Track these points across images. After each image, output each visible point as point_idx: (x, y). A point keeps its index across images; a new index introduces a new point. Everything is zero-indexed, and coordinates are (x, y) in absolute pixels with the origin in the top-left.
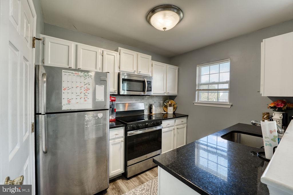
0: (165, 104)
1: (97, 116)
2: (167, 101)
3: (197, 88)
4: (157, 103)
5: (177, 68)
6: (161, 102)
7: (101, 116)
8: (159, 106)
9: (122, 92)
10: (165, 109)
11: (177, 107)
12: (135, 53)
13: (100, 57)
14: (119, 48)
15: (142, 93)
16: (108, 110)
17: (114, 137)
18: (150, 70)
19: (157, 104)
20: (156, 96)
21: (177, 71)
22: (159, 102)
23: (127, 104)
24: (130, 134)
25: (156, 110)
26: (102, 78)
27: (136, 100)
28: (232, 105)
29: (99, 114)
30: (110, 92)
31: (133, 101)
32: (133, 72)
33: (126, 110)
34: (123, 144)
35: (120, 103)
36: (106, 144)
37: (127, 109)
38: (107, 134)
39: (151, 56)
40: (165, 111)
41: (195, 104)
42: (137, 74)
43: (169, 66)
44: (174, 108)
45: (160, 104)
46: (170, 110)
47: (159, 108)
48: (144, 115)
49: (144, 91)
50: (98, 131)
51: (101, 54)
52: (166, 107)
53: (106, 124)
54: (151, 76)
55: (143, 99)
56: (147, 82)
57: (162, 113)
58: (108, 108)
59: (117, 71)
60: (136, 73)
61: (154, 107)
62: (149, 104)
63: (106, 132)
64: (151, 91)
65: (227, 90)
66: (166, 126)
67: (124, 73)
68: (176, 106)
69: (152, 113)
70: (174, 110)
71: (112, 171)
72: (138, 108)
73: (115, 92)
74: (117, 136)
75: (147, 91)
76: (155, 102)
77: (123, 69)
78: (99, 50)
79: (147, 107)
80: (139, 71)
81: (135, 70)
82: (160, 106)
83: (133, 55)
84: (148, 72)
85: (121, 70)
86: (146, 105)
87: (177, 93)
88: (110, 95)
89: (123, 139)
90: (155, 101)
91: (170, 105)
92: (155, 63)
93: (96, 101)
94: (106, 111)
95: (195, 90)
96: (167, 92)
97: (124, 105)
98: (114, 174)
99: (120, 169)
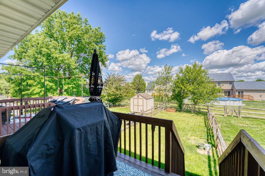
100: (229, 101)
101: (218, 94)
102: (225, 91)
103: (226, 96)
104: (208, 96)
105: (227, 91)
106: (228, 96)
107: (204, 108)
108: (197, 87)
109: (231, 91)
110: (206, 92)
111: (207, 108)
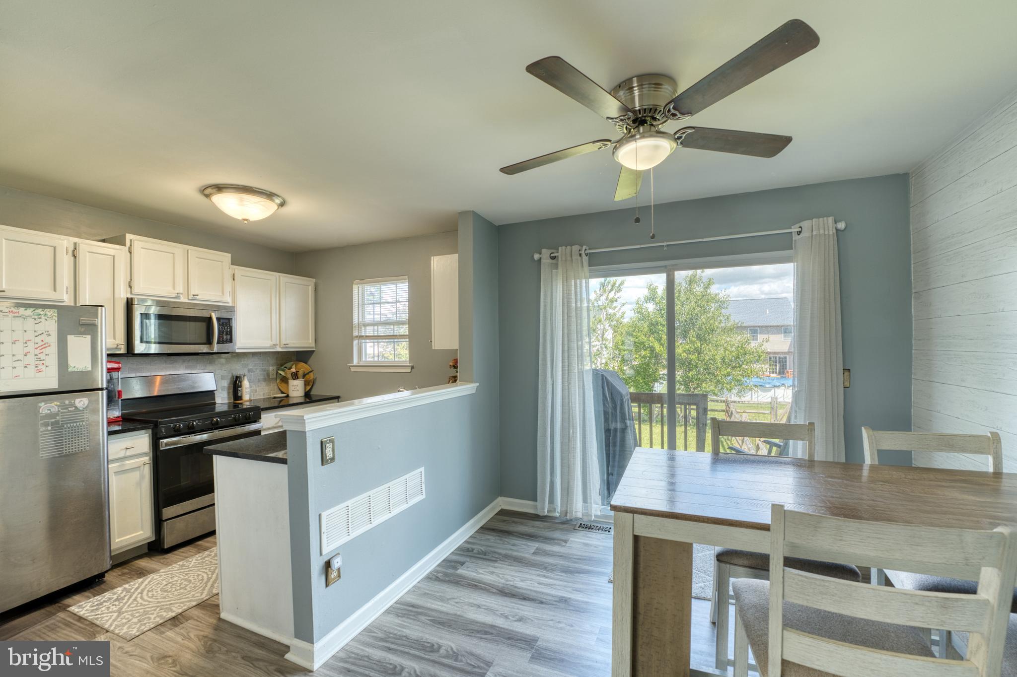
0: (282, 373)
1: (73, 405)
2: (288, 365)
3: (355, 334)
4: (258, 371)
5: (310, 283)
6: (271, 368)
7: (84, 404)
8: (265, 380)
9: (139, 348)
10: (283, 387)
11: (314, 380)
12: (178, 249)
13: (65, 261)
14: (129, 237)
15: (204, 349)
16: (102, 389)
17: (122, 454)
18: (228, 288)
19: (258, 373)
20: (254, 354)
21: (311, 289)
22: (264, 370)
23: (158, 379)
24: (167, 444)
25: (253, 392)
26: (85, 320)
27: (187, 368)
28: (412, 367)
29: (77, 401)
30: (108, 350)
31: (178, 369)
32: (174, 295)
33: (156, 394)
34: (147, 471)
35: (134, 375)
36: (100, 466)
37: (159, 391)
38: (101, 445)
39: (230, 255)
40: (283, 393)
41: (353, 370)
42: (186, 301)
43: (285, 278)
44: (306, 383)
45: (268, 375)
46: (296, 389)
47: (263, 384)
48: (215, 404)
49: (209, 342)
50: (77, 439)
51: (70, 253)
52: (285, 380)
53: (99, 422)
54: (230, 304)
55: (211, 362)
56: (218, 319)
57: (275, 398)
58: (102, 384)
59: (123, 294)
60: (183, 299)
61: (246, 383)
62: (230, 376)
63: (99, 439)
64: (231, 341)
65: (404, 338)
66: (276, 424)
67: (145, 300)
68: (311, 376)
69: (242, 400)
70: (308, 388)
71: (118, 538)
72: (193, 387)
73: (117, 348)
74: (129, 453)
75: (218, 343)
76: (249, 371)
77: (140, 288)
78: (65, 242)
79: (226, 383)
80: (192, 292)
81: (181, 292)
82: (268, 379)
83: (173, 254)
84: (221, 294)
85: (136, 290)
86: (223, 378)
87: (313, 345)
88: (109, 355)
89: (147, 459)
90: (250, 367)
91: (295, 376)
92: (239, 271)
93: (70, 370)
94: (98, 393)
95: (352, 338)
96: (283, 342)
97: (149, 381)
98: (124, 544)
99: (142, 532)
100: (784, 388)
101: (755, 365)
102: (770, 358)
103: (775, 375)
104: (729, 370)
105: (776, 358)
106: (780, 373)
107: (716, 408)
108: (699, 344)
109: (788, 356)
110: (723, 359)
111: (724, 408)
